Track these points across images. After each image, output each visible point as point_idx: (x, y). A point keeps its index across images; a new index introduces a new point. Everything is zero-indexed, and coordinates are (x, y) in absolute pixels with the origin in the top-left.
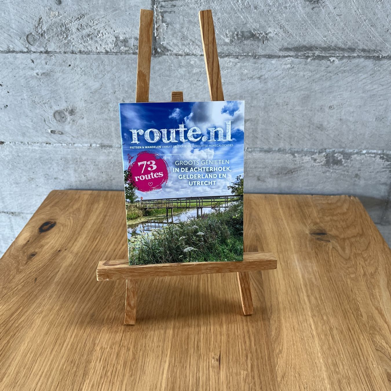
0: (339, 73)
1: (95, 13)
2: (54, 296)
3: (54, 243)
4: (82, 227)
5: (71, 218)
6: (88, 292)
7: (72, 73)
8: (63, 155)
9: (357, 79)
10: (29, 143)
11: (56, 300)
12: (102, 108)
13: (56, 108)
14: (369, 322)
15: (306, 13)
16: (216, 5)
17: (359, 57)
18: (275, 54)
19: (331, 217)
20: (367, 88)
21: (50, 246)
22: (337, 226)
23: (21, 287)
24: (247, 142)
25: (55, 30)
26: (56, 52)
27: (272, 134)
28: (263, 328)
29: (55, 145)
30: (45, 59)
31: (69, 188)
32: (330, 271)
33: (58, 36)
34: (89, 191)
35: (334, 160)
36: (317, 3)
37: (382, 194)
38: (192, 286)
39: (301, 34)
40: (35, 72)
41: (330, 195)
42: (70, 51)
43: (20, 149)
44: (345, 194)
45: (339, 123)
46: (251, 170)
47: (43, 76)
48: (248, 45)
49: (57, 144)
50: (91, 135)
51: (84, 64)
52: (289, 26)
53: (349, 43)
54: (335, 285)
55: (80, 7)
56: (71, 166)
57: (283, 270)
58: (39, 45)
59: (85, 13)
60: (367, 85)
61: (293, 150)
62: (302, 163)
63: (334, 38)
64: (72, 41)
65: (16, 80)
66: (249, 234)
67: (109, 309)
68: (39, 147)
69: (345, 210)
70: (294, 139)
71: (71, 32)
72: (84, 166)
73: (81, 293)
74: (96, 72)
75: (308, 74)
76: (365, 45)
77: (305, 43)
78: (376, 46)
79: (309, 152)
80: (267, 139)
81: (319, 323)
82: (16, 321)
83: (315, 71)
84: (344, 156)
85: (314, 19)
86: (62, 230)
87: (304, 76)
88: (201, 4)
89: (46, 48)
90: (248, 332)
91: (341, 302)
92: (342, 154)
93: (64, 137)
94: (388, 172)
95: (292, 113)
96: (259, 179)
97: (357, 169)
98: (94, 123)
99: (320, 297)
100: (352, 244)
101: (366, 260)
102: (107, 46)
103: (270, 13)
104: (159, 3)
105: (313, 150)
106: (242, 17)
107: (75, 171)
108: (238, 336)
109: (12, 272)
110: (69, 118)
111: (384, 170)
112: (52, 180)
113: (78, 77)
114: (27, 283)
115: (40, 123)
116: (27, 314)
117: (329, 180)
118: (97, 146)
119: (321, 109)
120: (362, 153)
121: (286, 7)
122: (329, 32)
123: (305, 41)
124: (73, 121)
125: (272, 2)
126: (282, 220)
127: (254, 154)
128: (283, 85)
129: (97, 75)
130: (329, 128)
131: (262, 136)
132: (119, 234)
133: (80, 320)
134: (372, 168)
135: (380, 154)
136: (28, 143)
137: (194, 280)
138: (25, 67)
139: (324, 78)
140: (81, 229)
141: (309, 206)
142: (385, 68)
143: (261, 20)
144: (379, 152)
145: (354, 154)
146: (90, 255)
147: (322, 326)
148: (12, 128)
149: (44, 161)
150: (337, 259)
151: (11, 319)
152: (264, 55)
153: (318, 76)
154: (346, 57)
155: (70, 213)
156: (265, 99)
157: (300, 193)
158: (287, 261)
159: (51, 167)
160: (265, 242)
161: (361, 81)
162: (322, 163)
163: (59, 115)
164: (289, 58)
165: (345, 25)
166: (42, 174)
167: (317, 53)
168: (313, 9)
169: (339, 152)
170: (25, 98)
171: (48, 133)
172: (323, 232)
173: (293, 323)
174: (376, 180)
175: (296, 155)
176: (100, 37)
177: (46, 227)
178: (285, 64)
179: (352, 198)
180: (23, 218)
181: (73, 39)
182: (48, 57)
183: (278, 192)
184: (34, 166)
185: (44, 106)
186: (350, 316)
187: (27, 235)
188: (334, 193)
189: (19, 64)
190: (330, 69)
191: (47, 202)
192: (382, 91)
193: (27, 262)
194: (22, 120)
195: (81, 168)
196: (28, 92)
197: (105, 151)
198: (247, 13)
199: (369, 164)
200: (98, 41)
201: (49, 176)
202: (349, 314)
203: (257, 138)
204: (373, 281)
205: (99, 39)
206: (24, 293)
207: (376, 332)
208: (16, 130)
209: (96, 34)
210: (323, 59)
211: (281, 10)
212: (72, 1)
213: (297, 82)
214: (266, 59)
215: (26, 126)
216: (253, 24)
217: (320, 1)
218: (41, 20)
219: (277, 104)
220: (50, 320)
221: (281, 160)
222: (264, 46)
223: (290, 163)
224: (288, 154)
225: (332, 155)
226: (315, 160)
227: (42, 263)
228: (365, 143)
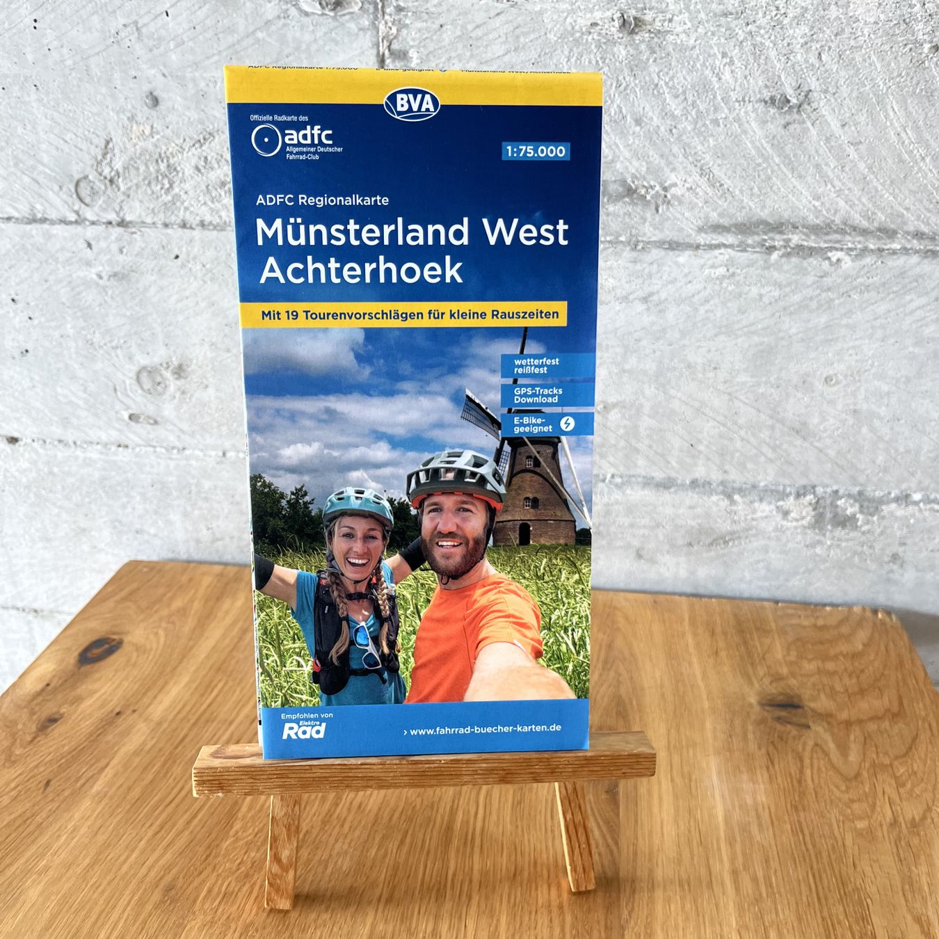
2: (83, 830)
3: (109, 693)
4: (184, 657)
5: (161, 633)
6: (169, 824)
7: (181, 276)
8: (158, 474)
9: (902, 309)
10: (78, 443)
11: (87, 841)
13: (143, 360)
15: (767, 137)
17: (905, 251)
18: (687, 240)
19: (820, 664)
20: (928, 331)
21: (97, 699)
22: (832, 688)
23: (8, 801)
24: (611, 459)
25: (142, 168)
26: (143, 222)
27: (677, 443)
29: (137, 450)
30: (119, 239)
31: (171, 556)
34: (217, 567)
35: (836, 515)
39: (756, 190)
40: (94, 271)
41: (825, 605)
42: (179, 221)
43: (55, 456)
44: (864, 606)
45: (851, 421)
46: (620, 531)
47: (113, 282)
48: (619, 216)
49: (143, 448)
50: (224, 428)
51: (210, 254)
52: (724, 169)
53: (881, 217)
55: (202, 113)
56: (176, 503)
58: (104, 206)
59: (216, 129)
60: (927, 325)
61: (729, 485)
62: (753, 519)
63: (842, 203)
64: (184, 197)
65: (48, 288)
67: (215, 874)
68: (102, 453)
69: (861, 647)
70: (733, 457)
71: (180, 174)
72: (206, 505)
73: (151, 825)
75: (773, 293)
76: (923, 222)
77: (764, 214)
79: (772, 491)
80: (662, 455)
83: (789, 284)
84: (861, 506)
85: (788, 152)
86: (134, 660)
87: (761, 296)
89: (122, 214)
92: (856, 501)
93: (160, 431)
95: (729, 390)
96: (639, 556)
97: (897, 542)
98: (233, 399)
103: (676, 136)
105: (781, 488)
107: (186, 515)
110: (173, 384)
112: (131, 536)
113: (195, 285)
114: (26, 792)
115: (105, 397)
117: (822, 567)
118: (238, 457)
119: (805, 383)
120: (910, 499)
121: (716, 122)
122: (829, 186)
123: (763, 207)
124: (183, 393)
125: (681, 107)
126: (690, 664)
127: (628, 492)
128: (707, 318)
130: (825, 431)
131: (650, 447)
133: (136, 898)
136: (75, 443)
137: (441, 810)
138: (71, 258)
139: (814, 304)
140: (181, 662)
141: (765, 632)
143: (651, 154)
145: (888, 503)
146: (190, 729)
148: (38, 404)
149: (111, 487)
152: (659, 242)
153: (796, 298)
154: (872, 250)
155: (161, 619)
156: (658, 353)
157: (746, 595)
158: (690, 774)
159: (128, 502)
160: (638, 719)
161: (912, 313)
162: (804, 522)
163: (149, 377)
164: (722, 250)
165: (870, 168)
166: (106, 519)
167: (795, 239)
168: (786, 126)
169: (849, 496)
170: (71, 335)
171: (123, 420)
172: (796, 700)
175: (737, 497)
177: (96, 651)
178: (713, 266)
179: (880, 616)
181: (186, 192)
182: (127, 237)
183: (689, 590)
184: (87, 500)
185: (113, 354)
187: (47, 670)
188: (835, 600)
189: (57, 252)
190: (828, 281)
191: (110, 589)
193: (34, 738)
194: (61, 387)
196: (75, 318)
198: (615, 135)
199: (930, 531)
201: (122, 525)
202: (838, 930)
203: (637, 451)
206: (13, 816)
208: (46, 411)
210: (811, 255)
211: (703, 129)
212: (185, 99)
213: (742, 311)
214: (663, 253)
215: (70, 403)
216: (631, 163)
217: (805, 106)
218: (111, 145)
219: (689, 366)
220: (63, 892)
221: (699, 509)
222: (657, 218)
223: (720, 518)
224: (717, 494)
225: (831, 504)
226: (786, 514)
227: (69, 743)
228: (919, 475)
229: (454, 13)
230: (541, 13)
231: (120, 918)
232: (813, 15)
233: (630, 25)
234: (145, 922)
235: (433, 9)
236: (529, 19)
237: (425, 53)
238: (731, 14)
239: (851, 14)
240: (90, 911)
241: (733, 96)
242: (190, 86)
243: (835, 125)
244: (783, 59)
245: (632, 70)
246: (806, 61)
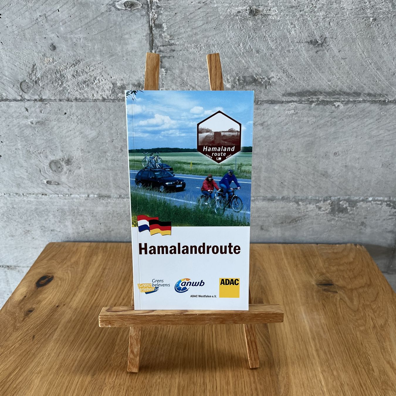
0: (344, 119)
1: (91, 59)
3: (52, 298)
4: (81, 281)
5: (69, 272)
6: (88, 349)
7: (67, 122)
8: (60, 206)
9: (363, 125)
10: (25, 194)
11: (55, 358)
12: (99, 157)
13: (52, 158)
14: (381, 377)
15: (309, 57)
16: (217, 49)
17: (364, 101)
18: (278, 100)
19: (337, 267)
20: (374, 133)
21: (48, 301)
22: (344, 276)
23: (18, 345)
25: (49, 76)
26: (50, 99)
28: (271, 384)
29: (51, 196)
30: (40, 107)
31: (66, 240)
32: (338, 324)
33: (53, 83)
34: (87, 243)
35: (339, 208)
36: (322, 46)
37: (389, 242)
38: (196, 342)
39: (305, 78)
40: (29, 121)
41: (336, 244)
42: (66, 98)
43: (15, 200)
44: (351, 243)
45: (344, 170)
46: (254, 219)
47: (38, 125)
49: (53, 195)
50: (88, 185)
51: (80, 112)
52: (292, 71)
53: (355, 88)
54: (344, 338)
55: (75, 52)
56: (68, 217)
57: (290, 323)
58: (33, 93)
59: (81, 59)
60: (373, 131)
61: (297, 198)
62: (307, 211)
63: (339, 83)
64: (68, 88)
65: (10, 129)
66: (253, 286)
67: (111, 368)
68: (35, 198)
69: (352, 260)
70: (298, 187)
71: (66, 78)
72: (81, 218)
73: (81, 350)
74: (93, 120)
75: (313, 120)
76: (371, 89)
77: (309, 88)
78: (382, 90)
79: (314, 200)
80: (270, 187)
81: (329, 379)
82: (14, 382)
83: (319, 116)
84: (349, 204)
85: (318, 63)
86: (60, 284)
87: (308, 121)
88: (201, 48)
89: (41, 96)
90: (256, 389)
91: (351, 356)
92: (347, 202)
93: (61, 188)
94: (394, 219)
95: (296, 160)
96: (262, 229)
97: (363, 217)
98: (92, 173)
99: (329, 351)
100: (359, 295)
101: (376, 312)
102: (104, 92)
103: (273, 57)
104: (157, 48)
105: (318, 198)
106: (243, 61)
107: (73, 222)
108: (245, 394)
109: (9, 329)
110: (65, 168)
111: (390, 217)
112: (49, 232)
113: (74, 125)
114: (25, 341)
115: (36, 174)
116: (25, 374)
117: (334, 229)
118: (94, 197)
119: (326, 156)
120: (367, 200)
121: (289, 51)
122: (334, 76)
123: (309, 85)
124: (70, 171)
125: (275, 45)
126: (287, 271)
127: (257, 203)
128: (287, 131)
129: (94, 123)
130: (334, 175)
131: (265, 184)
132: (119, 287)
133: (80, 379)
134: (378, 216)
135: (386, 201)
136: (23, 194)
137: (198, 335)
138: (19, 115)
139: (329, 124)
140: (80, 283)
141: (314, 256)
142: (391, 113)
143: (263, 65)
144: (386, 199)
145: (360, 201)
146: (89, 311)
147: (333, 382)
148: (7, 179)
149: (40, 212)
150: (345, 310)
151: (8, 380)
152: (267, 101)
153: (322, 121)
154: (351, 101)
155: (68, 266)
156: (268, 146)
157: (305, 242)
158: (294, 314)
159: (47, 218)
160: (270, 294)
161: (367, 126)
162: (327, 211)
163: (55, 165)
164: (292, 103)
165: (350, 68)
166: (38, 226)
167: (321, 98)
168: (317, 52)
169: (344, 200)
170: (20, 148)
171: (44, 184)
172: (330, 282)
173: (302, 379)
174: (382, 228)
175: (300, 203)
176: (96, 84)
177: (43, 281)
178: (289, 110)
179: (358, 247)
180: (19, 271)
181: (69, 86)
182: (43, 105)
183: (282, 241)
184: (29, 218)
185: (39, 156)
186: (361, 371)
187: (23, 290)
188: (339, 242)
189: (13, 113)
190: (334, 114)
191: (43, 255)
192: (389, 136)
193: (24, 319)
194: (17, 171)
195: (79, 219)
196: (22, 141)
197: (104, 201)
198: (249, 57)
199: (376, 212)
200: (95, 88)
201: (45, 228)
202: (359, 369)
203: (260, 186)
204: (383, 333)
205: (96, 86)
206: (22, 351)
207: (389, 388)
208: (10, 181)
209: (92, 80)
210: (327, 104)
211: (284, 54)
212: (68, 47)
213: (301, 128)
214: (268, 105)
215: (21, 177)
216: (255, 69)
217: (325, 44)
218: (35, 67)
219: (280, 151)
220: (49, 380)
221: (285, 209)
222: (266, 91)
223: (294, 211)
224: (292, 202)
225: (337, 203)
226: (320, 208)
227: (39, 320)
228: (371, 190)
229: (181, 8)
230: (217, 7)
231: (75, 388)
232: (326, 7)
233: (254, 12)
234: (86, 389)
235: (172, 7)
236: (212, 10)
237: (169, 25)
238: (294, 7)
239: (342, 6)
240: (62, 386)
241: (296, 40)
242: (69, 41)
243: (336, 51)
244: (315, 25)
245: (255, 31)
246: (324, 26)
